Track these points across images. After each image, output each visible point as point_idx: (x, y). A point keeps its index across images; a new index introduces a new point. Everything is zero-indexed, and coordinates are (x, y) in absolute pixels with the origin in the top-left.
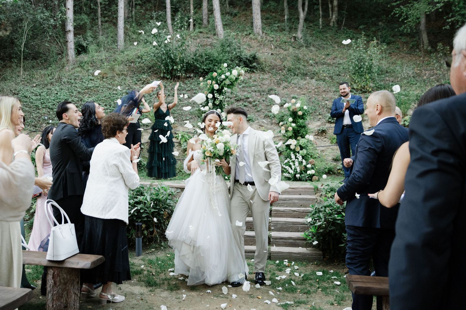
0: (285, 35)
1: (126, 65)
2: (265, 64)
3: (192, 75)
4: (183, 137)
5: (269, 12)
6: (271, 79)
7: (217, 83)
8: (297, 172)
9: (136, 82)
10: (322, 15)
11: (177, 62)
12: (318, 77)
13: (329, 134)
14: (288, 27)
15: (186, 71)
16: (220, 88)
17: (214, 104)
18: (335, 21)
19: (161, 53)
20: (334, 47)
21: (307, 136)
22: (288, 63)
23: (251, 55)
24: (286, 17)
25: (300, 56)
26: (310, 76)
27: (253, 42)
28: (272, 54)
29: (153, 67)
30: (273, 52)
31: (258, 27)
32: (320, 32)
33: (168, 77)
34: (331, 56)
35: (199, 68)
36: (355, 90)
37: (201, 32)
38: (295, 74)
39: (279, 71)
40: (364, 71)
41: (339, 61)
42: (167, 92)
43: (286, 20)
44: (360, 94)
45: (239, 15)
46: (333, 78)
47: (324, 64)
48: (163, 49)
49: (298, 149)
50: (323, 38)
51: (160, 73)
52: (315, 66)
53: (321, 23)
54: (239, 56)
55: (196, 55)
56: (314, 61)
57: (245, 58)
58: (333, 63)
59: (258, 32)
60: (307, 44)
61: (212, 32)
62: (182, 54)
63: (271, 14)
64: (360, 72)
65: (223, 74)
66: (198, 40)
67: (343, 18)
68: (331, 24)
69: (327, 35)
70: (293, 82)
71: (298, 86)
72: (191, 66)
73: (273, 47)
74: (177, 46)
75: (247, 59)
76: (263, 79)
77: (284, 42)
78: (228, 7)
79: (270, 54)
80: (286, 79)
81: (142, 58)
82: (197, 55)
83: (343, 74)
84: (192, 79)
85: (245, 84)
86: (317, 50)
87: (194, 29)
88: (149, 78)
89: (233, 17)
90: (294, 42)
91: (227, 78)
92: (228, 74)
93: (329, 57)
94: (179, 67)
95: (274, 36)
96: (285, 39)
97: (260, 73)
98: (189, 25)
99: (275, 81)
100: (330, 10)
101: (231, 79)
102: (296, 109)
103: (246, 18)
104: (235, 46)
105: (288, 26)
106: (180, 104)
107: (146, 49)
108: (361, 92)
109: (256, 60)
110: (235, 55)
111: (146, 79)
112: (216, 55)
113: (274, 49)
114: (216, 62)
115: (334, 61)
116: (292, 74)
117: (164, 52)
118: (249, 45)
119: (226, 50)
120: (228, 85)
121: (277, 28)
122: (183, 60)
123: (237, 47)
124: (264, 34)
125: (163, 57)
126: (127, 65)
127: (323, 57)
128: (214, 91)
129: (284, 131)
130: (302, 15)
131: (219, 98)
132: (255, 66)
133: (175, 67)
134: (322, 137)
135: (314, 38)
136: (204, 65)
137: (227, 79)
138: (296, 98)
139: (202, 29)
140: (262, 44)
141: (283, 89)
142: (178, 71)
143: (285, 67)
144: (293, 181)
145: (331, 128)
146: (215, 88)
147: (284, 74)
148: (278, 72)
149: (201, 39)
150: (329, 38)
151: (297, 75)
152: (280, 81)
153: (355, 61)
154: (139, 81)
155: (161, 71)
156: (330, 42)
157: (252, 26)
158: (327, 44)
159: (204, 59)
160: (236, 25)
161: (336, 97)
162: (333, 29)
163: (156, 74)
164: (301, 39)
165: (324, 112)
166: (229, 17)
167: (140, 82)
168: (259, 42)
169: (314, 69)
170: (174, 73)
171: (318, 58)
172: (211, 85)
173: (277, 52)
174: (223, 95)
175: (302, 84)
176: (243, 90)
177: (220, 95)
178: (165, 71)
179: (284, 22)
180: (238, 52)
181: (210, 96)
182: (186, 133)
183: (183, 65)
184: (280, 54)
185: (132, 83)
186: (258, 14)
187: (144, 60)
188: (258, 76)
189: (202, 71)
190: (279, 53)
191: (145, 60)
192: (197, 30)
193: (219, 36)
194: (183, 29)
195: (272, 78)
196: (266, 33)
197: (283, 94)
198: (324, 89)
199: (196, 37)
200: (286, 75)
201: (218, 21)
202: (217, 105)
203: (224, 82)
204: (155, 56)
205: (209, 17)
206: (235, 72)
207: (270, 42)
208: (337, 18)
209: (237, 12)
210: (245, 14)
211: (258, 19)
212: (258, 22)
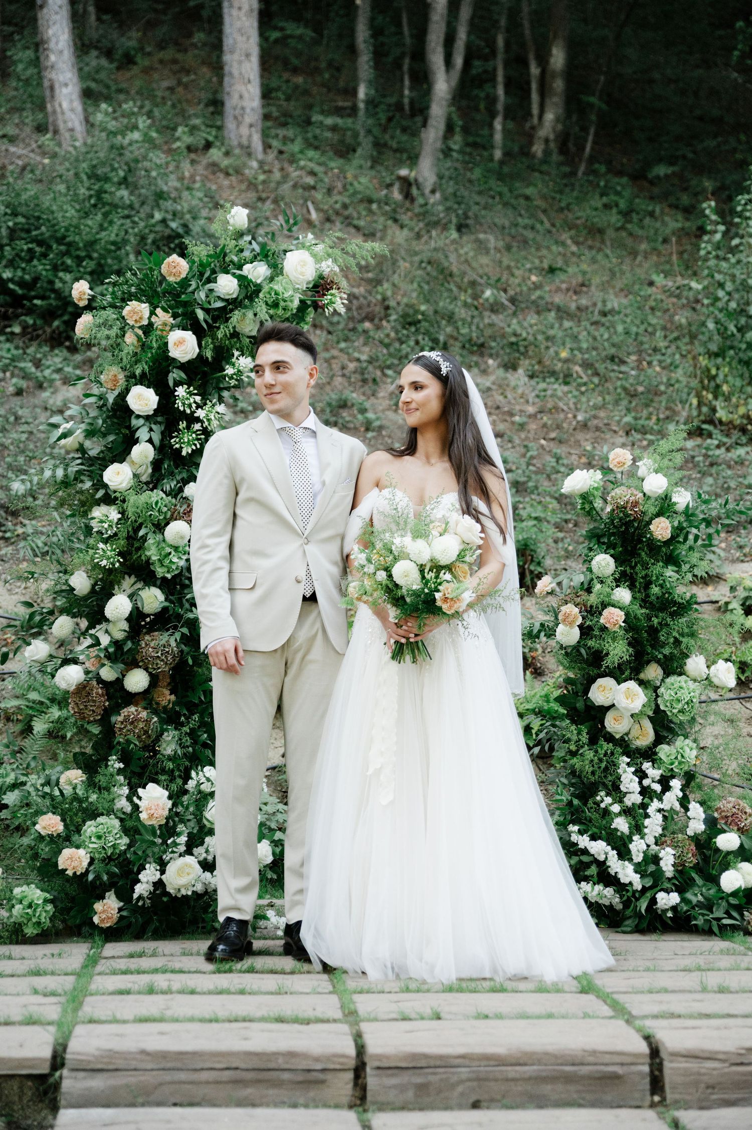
0: (360, 169)
7: (187, 323)
8: (657, 876)
10: (505, 105)
12: (540, 362)
14: (370, 139)
16: (209, 354)
18: (552, 137)
20: (563, 244)
21: (696, 664)
24: (362, 92)
26: (497, 355)
27: (226, 183)
31: (248, 120)
32: (501, 177)
34: (562, 276)
36: (715, 426)
38: (435, 341)
39: (362, 321)
43: (362, 106)
45: (147, 63)
46: (601, 367)
49: (645, 736)
50: (513, 201)
53: (498, 137)
56: (505, 291)
58: (579, 308)
59: (245, 142)
60: (463, 217)
61: (29, 117)
63: (286, 75)
65: (226, 268)
67: (586, 127)
68: (538, 149)
69: (529, 191)
73: (314, 215)
77: (361, 201)
83: (634, 358)
86: (503, 249)
89: (118, 68)
90: (402, 204)
91: (249, 297)
92: (257, 271)
93: (558, 281)
95: (319, 169)
96: (364, 184)
99: (352, 366)
100: (534, 86)
102: (635, 504)
103: (180, 83)
108: (744, 439)
112: (66, 214)
113: (322, 223)
114: (67, 253)
115: (584, 302)
116: (425, 341)
119: (114, 200)
127: (534, 278)
128: (167, 372)
129: (575, 634)
130: (442, 86)
131: (200, 413)
143: (387, 308)
144: (640, 930)
146: (174, 354)
147: (388, 335)
148: (360, 328)
150: (539, 203)
152: (370, 368)
156: (542, 223)
157: (218, 111)
158: (533, 228)
164: (433, 192)
166: (104, 62)
168: (252, 185)
169: (515, 326)
171: (516, 281)
172: (147, 331)
174: (225, 400)
177: (205, 396)
179: (354, 114)
181: (143, 400)
186: (248, 55)
193: (63, 136)
196: (281, 152)
198: (580, 418)
200: (397, 345)
201: (61, 65)
206: (297, 264)
207: (300, 191)
208: (560, 127)
209: (134, 49)
210: (175, 61)
211: (249, 81)
212: (246, 95)
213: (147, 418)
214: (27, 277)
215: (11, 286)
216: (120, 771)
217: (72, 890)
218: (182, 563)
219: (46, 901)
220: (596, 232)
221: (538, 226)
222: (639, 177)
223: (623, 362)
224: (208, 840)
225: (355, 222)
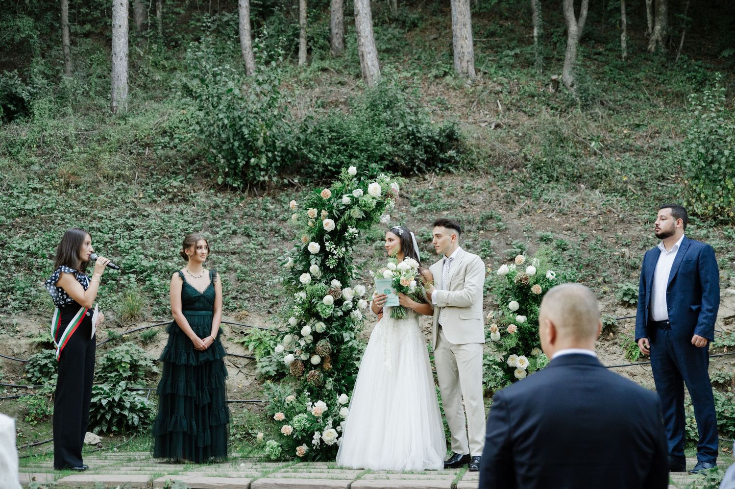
0: (533, 76)
1: (132, 153)
2: (478, 153)
3: (296, 181)
4: (261, 343)
5: (497, 18)
6: (490, 189)
7: (331, 216)
9: (155, 197)
10: (628, 24)
11: (257, 148)
12: (610, 184)
13: (623, 334)
14: (542, 57)
15: (282, 170)
16: (338, 227)
17: (323, 267)
18: (660, 39)
19: (218, 126)
20: (655, 106)
22: (534, 152)
23: (442, 131)
24: (536, 32)
25: (566, 131)
26: (588, 181)
27: (453, 94)
28: (498, 126)
29: (199, 157)
30: (499, 121)
32: (621, 68)
33: (235, 185)
34: (645, 129)
35: (313, 163)
37: (324, 70)
38: (552, 177)
39: (512, 169)
40: (721, 171)
41: (664, 143)
42: (231, 223)
43: (536, 39)
44: (710, 227)
45: (423, 25)
46: (648, 185)
47: (626, 150)
48: (221, 116)
50: (627, 83)
51: (217, 173)
52: (602, 157)
53: (624, 45)
54: (413, 134)
55: (305, 131)
56: (602, 142)
57: (428, 137)
58: (650, 148)
59: (465, 70)
60: (586, 100)
61: (352, 71)
62: (269, 126)
63: (501, 22)
64: (712, 172)
65: (346, 193)
66: (317, 90)
67: (680, 31)
68: (652, 47)
69: (638, 76)
70: (544, 197)
71: (557, 207)
72: (295, 156)
73: (500, 107)
74: (259, 105)
75: (432, 139)
76: (471, 190)
77: (529, 96)
78: (396, 5)
79: (493, 127)
80: (528, 190)
81: (172, 137)
82: (309, 131)
84: (297, 191)
85: (427, 202)
86: (610, 115)
87: (309, 61)
88: (188, 187)
89: (408, 31)
90: (554, 95)
91: (354, 204)
92: (358, 193)
93: (641, 132)
94: (264, 161)
96: (531, 86)
97: (465, 175)
98: (297, 50)
99: (502, 195)
100: (648, 11)
101: (365, 206)
102: (526, 279)
103: (440, 34)
104: (403, 108)
105: (541, 53)
106: (259, 257)
107: (185, 112)
108: (714, 223)
109: (455, 143)
110: (403, 131)
111: (180, 189)
112: (355, 130)
113: (504, 112)
114: (357, 148)
115: (653, 143)
116: (544, 177)
117: (226, 121)
118: (440, 103)
119: (382, 117)
120: (358, 220)
121: (512, 61)
122: (274, 142)
123: (408, 111)
124: (480, 75)
125: (223, 136)
126: (134, 151)
127: (626, 132)
128: (324, 235)
129: (498, 334)
130: (574, 29)
131: (335, 252)
132: (451, 157)
133: (253, 160)
134: (607, 343)
135: (605, 83)
136: (325, 154)
137: (356, 207)
138: (549, 239)
139: (328, 62)
140: (474, 101)
141: (520, 215)
142: (261, 170)
143: (526, 160)
145: (628, 320)
146: (326, 228)
147: (525, 176)
148: (510, 173)
149: (323, 88)
150: (644, 82)
151: (557, 180)
152: (512, 195)
153: (698, 145)
154: (162, 194)
155: (218, 170)
156: (644, 94)
157: (451, 55)
158: (638, 98)
159: (327, 141)
160: (414, 51)
161: (650, 237)
162: (656, 58)
163: (207, 176)
164: (572, 86)
165: (616, 277)
166: (396, 32)
167: (163, 197)
168: (466, 95)
169: (601, 164)
170: (251, 175)
171: (613, 135)
172: (316, 219)
173: (511, 121)
174: (346, 246)
175: (567, 203)
176: (421, 219)
177: (338, 244)
178: (227, 170)
179: (532, 43)
180: (412, 122)
181: (314, 247)
182: (268, 334)
183: (274, 156)
184: (518, 125)
185: (143, 200)
186: (465, 25)
187: (177, 141)
188: (458, 182)
189: (321, 170)
190: (517, 122)
191: (181, 140)
192: (315, 65)
193: (369, 79)
194: (273, 64)
195: (495, 187)
196: (485, 73)
197: (518, 228)
198: (621, 216)
199: (312, 83)
200: (529, 181)
201: (367, 43)
202: (333, 271)
203: (347, 213)
204: (202, 131)
205: (346, 32)
206: (375, 189)
207: (493, 95)
208: (665, 33)
209: (418, 19)
210: (438, 23)
211: (466, 38)
212: (465, 46)
213: (316, 255)
214: (338, 162)
215: (329, 168)
216: (309, 396)
217: (291, 443)
218: (331, 312)
219: (278, 446)
220: (680, 96)
221: (642, 96)
222: (715, 57)
223: (664, 179)
224: (341, 423)
225: (524, 109)
